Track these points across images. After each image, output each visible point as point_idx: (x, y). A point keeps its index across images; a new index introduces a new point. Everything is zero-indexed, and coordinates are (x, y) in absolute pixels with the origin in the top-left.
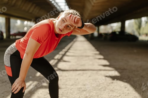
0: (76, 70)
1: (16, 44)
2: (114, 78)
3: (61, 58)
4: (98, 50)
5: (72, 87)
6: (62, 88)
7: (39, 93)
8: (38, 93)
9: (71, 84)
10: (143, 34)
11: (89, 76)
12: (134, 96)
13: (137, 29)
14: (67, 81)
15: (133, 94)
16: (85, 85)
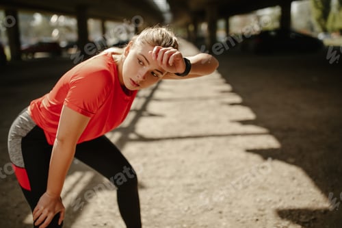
0: (180, 138)
1: (32, 111)
2: (265, 154)
3: (144, 108)
4: (228, 82)
5: (172, 182)
6: (149, 187)
7: (99, 201)
8: (96, 203)
9: (168, 175)
10: (334, 31)
11: (210, 153)
12: (313, 199)
13: (319, 20)
14: (158, 168)
15: (310, 194)
16: (199, 176)
